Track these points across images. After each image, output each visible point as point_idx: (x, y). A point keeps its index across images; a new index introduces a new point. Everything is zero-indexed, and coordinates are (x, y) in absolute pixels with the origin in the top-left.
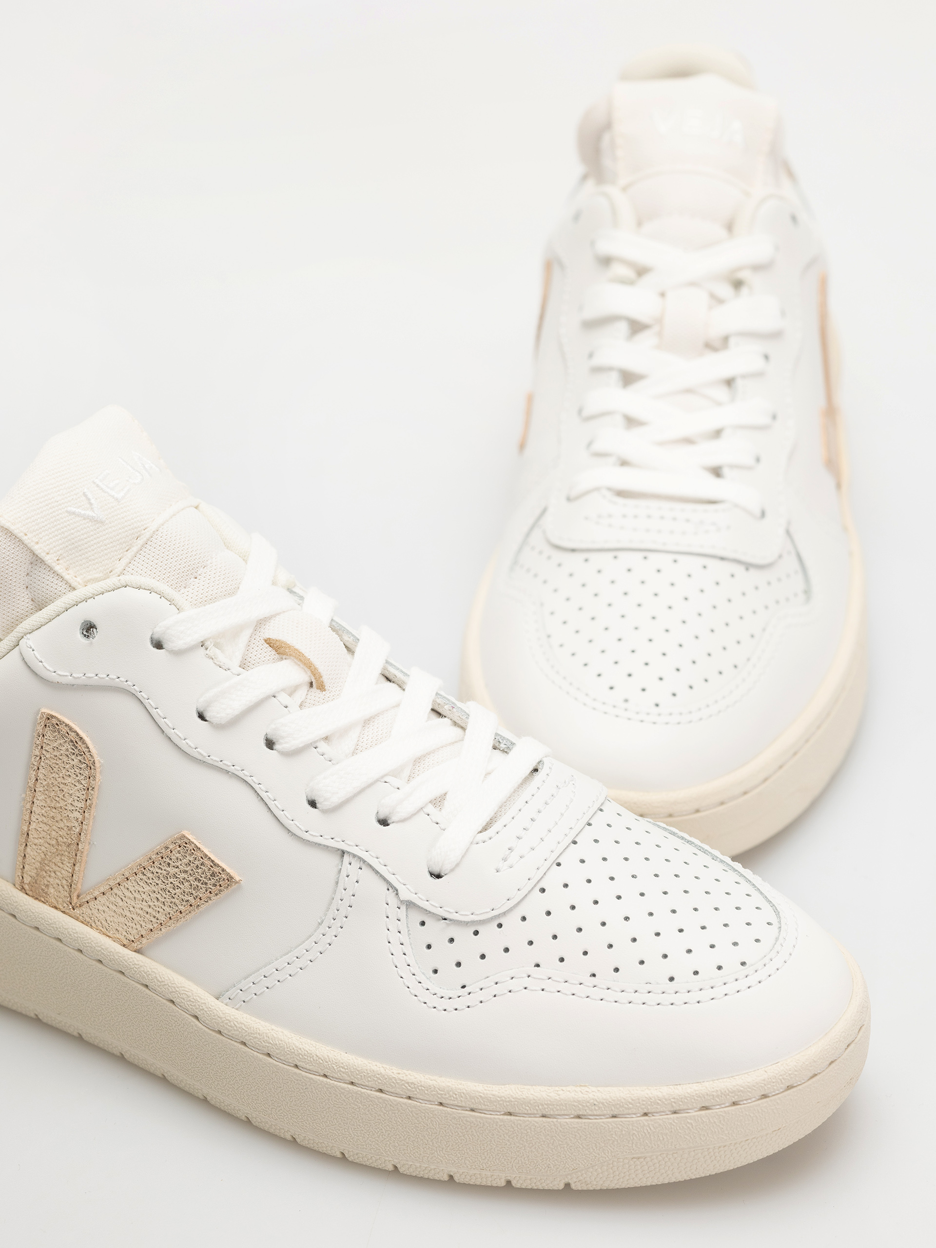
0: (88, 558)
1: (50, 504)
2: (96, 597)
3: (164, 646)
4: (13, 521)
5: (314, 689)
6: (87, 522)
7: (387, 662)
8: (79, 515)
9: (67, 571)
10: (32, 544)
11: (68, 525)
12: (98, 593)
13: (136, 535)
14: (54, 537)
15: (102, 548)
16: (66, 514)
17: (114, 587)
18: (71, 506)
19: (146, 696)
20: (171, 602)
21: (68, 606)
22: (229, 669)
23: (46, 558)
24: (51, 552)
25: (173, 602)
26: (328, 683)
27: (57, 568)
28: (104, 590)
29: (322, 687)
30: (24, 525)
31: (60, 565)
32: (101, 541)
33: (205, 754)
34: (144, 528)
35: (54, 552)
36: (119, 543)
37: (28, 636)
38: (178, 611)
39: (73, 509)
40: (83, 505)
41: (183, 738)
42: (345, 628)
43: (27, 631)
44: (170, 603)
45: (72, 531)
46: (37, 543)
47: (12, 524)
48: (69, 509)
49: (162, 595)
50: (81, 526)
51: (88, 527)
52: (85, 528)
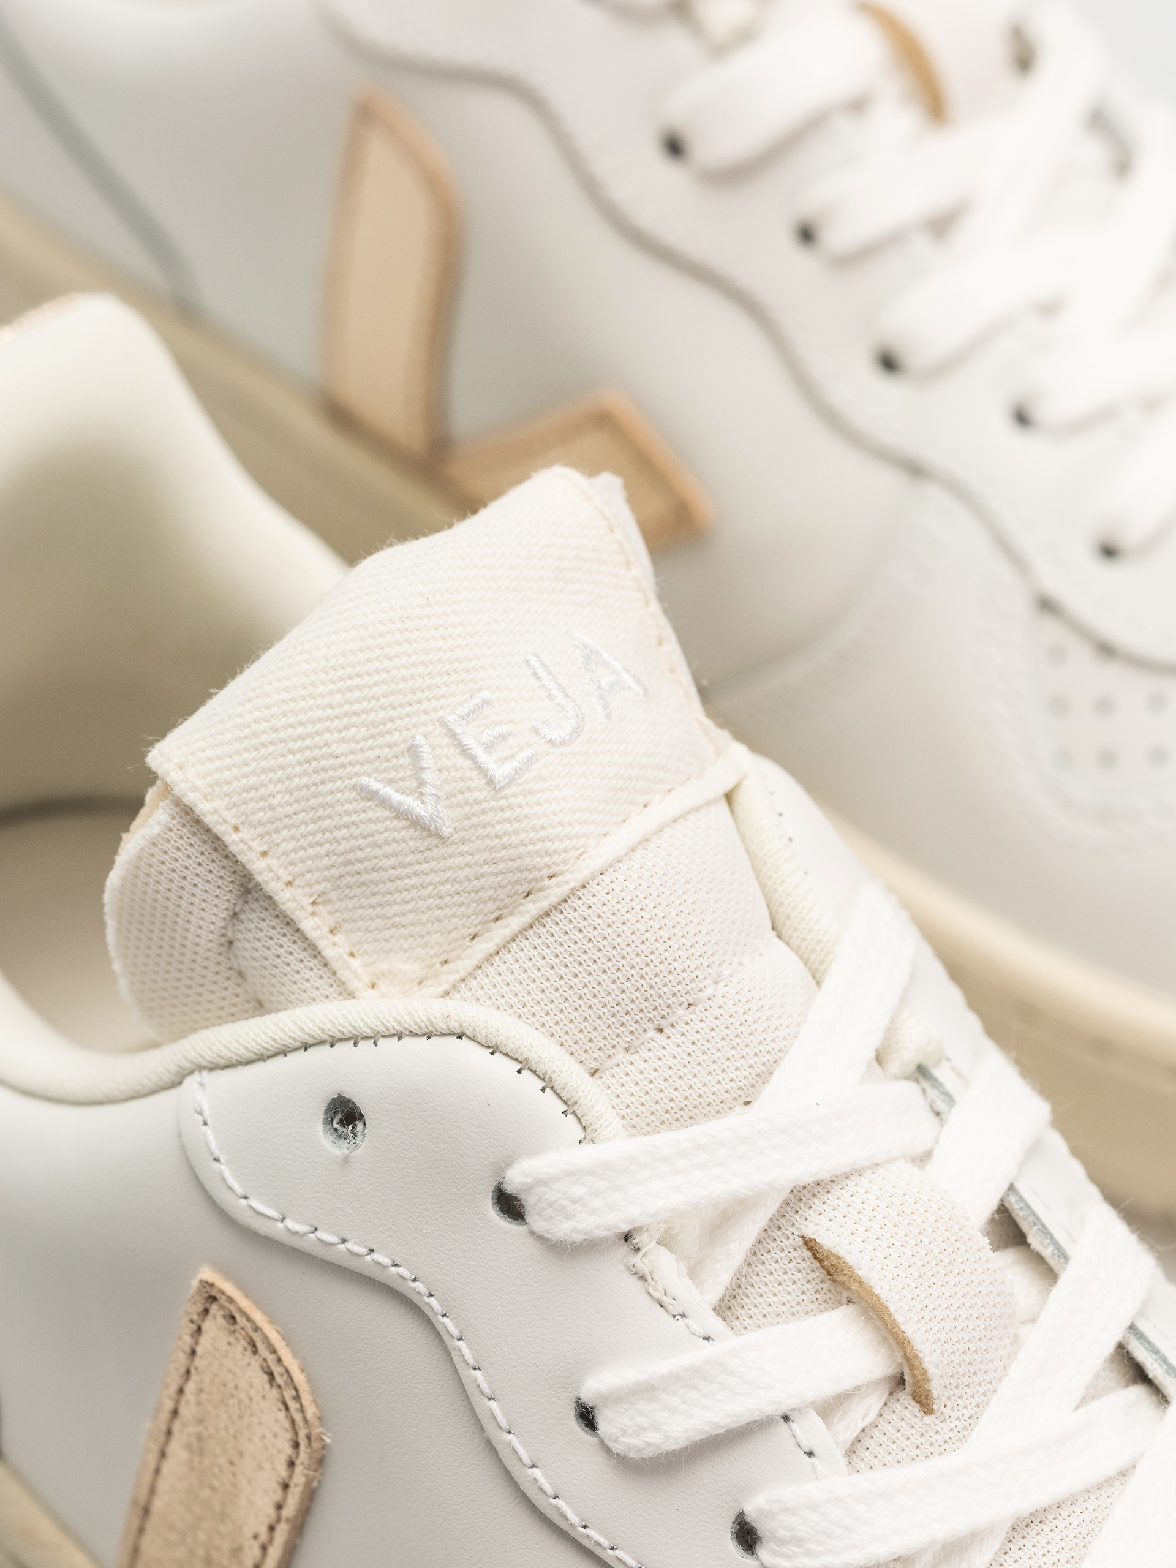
0: (389, 918)
1: (315, 759)
2: (381, 1042)
3: (528, 1218)
4: (209, 790)
5: (904, 1397)
6: (403, 828)
7: (1132, 1328)
8: (383, 802)
9: (330, 936)
10: (252, 856)
11: (353, 823)
12: (387, 1033)
13: (526, 887)
14: (311, 846)
15: (430, 901)
16: (354, 794)
17: (430, 1028)
18: (369, 775)
19: (455, 1332)
20: (570, 1107)
21: (310, 1041)
22: (683, 1316)
23: (282, 894)
24: (297, 883)
25: (575, 1108)
26: (944, 1399)
27: (308, 925)
28: (406, 1029)
29: (924, 1402)
30: (235, 805)
31: (316, 919)
32: (430, 884)
33: (574, 1519)
34: (550, 872)
35: (307, 885)
36: (476, 898)
37: (205, 1073)
38: (581, 1135)
39: (376, 785)
40: (401, 779)
41: (528, 1462)
42: (1038, 1218)
43: (205, 1063)
44: (564, 1108)
45: (360, 842)
46: (264, 854)
47: (205, 797)
48: (365, 780)
49: (548, 1085)
50: (386, 835)
51: (404, 840)
52: (394, 841)
